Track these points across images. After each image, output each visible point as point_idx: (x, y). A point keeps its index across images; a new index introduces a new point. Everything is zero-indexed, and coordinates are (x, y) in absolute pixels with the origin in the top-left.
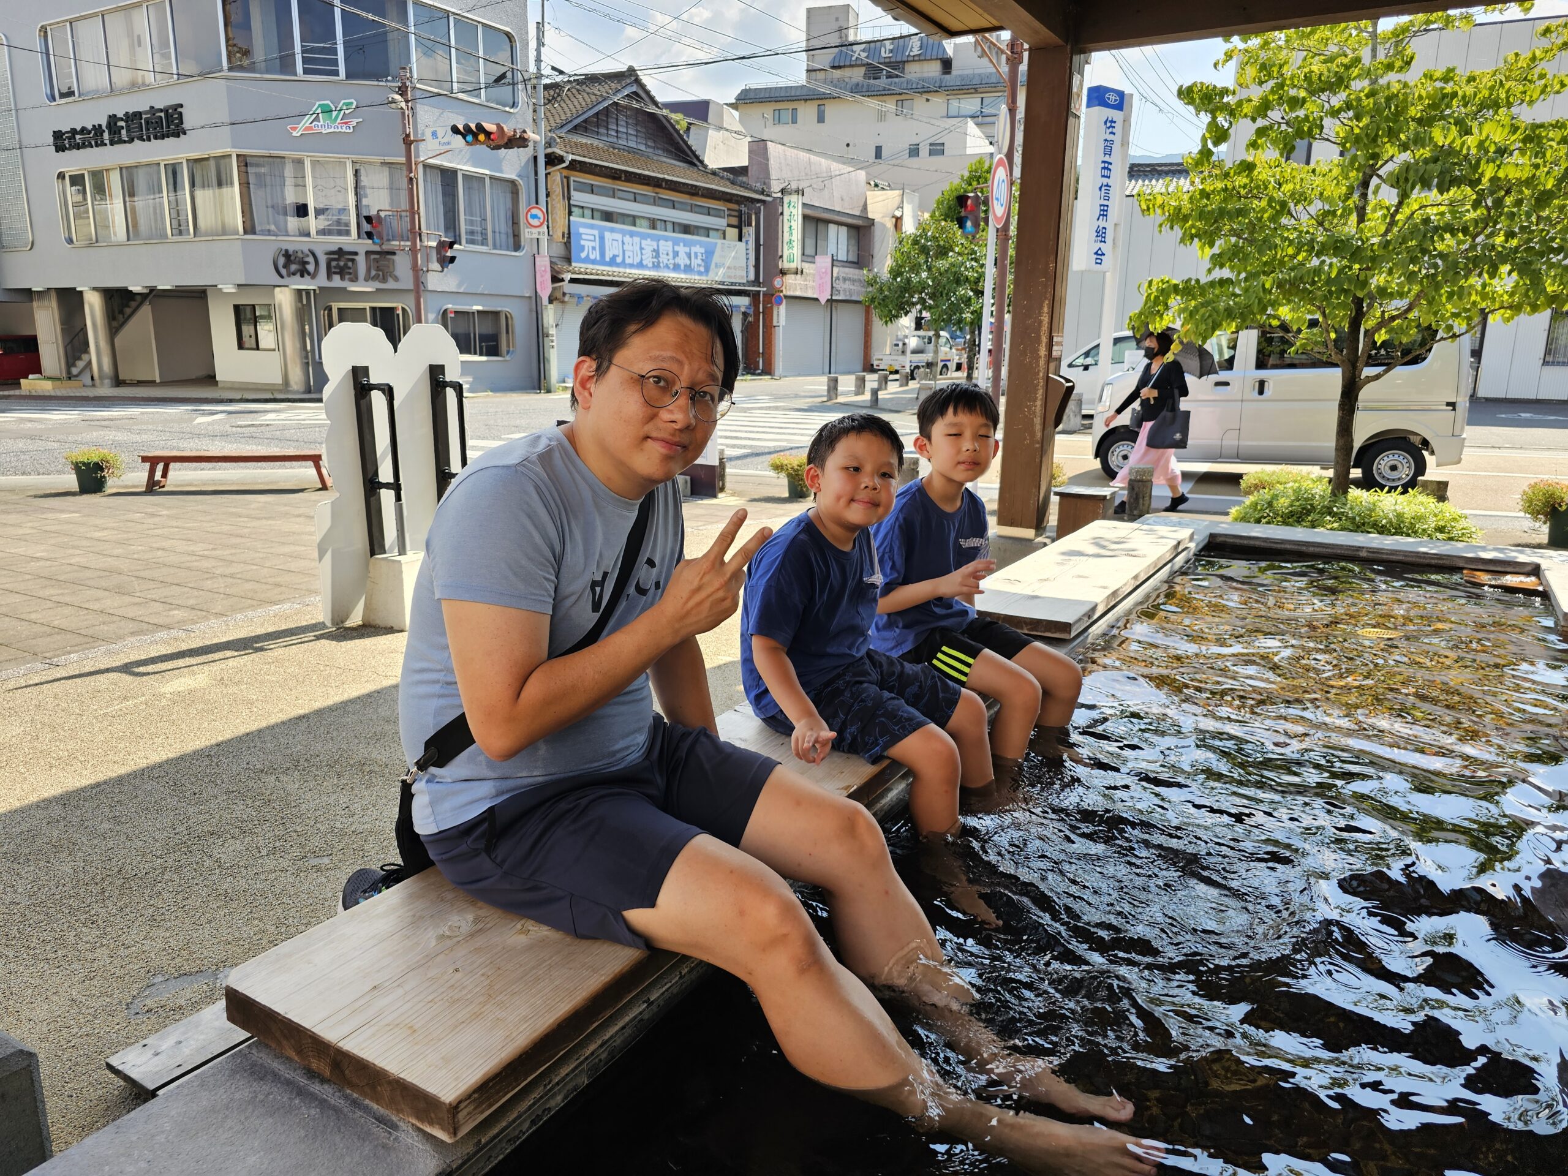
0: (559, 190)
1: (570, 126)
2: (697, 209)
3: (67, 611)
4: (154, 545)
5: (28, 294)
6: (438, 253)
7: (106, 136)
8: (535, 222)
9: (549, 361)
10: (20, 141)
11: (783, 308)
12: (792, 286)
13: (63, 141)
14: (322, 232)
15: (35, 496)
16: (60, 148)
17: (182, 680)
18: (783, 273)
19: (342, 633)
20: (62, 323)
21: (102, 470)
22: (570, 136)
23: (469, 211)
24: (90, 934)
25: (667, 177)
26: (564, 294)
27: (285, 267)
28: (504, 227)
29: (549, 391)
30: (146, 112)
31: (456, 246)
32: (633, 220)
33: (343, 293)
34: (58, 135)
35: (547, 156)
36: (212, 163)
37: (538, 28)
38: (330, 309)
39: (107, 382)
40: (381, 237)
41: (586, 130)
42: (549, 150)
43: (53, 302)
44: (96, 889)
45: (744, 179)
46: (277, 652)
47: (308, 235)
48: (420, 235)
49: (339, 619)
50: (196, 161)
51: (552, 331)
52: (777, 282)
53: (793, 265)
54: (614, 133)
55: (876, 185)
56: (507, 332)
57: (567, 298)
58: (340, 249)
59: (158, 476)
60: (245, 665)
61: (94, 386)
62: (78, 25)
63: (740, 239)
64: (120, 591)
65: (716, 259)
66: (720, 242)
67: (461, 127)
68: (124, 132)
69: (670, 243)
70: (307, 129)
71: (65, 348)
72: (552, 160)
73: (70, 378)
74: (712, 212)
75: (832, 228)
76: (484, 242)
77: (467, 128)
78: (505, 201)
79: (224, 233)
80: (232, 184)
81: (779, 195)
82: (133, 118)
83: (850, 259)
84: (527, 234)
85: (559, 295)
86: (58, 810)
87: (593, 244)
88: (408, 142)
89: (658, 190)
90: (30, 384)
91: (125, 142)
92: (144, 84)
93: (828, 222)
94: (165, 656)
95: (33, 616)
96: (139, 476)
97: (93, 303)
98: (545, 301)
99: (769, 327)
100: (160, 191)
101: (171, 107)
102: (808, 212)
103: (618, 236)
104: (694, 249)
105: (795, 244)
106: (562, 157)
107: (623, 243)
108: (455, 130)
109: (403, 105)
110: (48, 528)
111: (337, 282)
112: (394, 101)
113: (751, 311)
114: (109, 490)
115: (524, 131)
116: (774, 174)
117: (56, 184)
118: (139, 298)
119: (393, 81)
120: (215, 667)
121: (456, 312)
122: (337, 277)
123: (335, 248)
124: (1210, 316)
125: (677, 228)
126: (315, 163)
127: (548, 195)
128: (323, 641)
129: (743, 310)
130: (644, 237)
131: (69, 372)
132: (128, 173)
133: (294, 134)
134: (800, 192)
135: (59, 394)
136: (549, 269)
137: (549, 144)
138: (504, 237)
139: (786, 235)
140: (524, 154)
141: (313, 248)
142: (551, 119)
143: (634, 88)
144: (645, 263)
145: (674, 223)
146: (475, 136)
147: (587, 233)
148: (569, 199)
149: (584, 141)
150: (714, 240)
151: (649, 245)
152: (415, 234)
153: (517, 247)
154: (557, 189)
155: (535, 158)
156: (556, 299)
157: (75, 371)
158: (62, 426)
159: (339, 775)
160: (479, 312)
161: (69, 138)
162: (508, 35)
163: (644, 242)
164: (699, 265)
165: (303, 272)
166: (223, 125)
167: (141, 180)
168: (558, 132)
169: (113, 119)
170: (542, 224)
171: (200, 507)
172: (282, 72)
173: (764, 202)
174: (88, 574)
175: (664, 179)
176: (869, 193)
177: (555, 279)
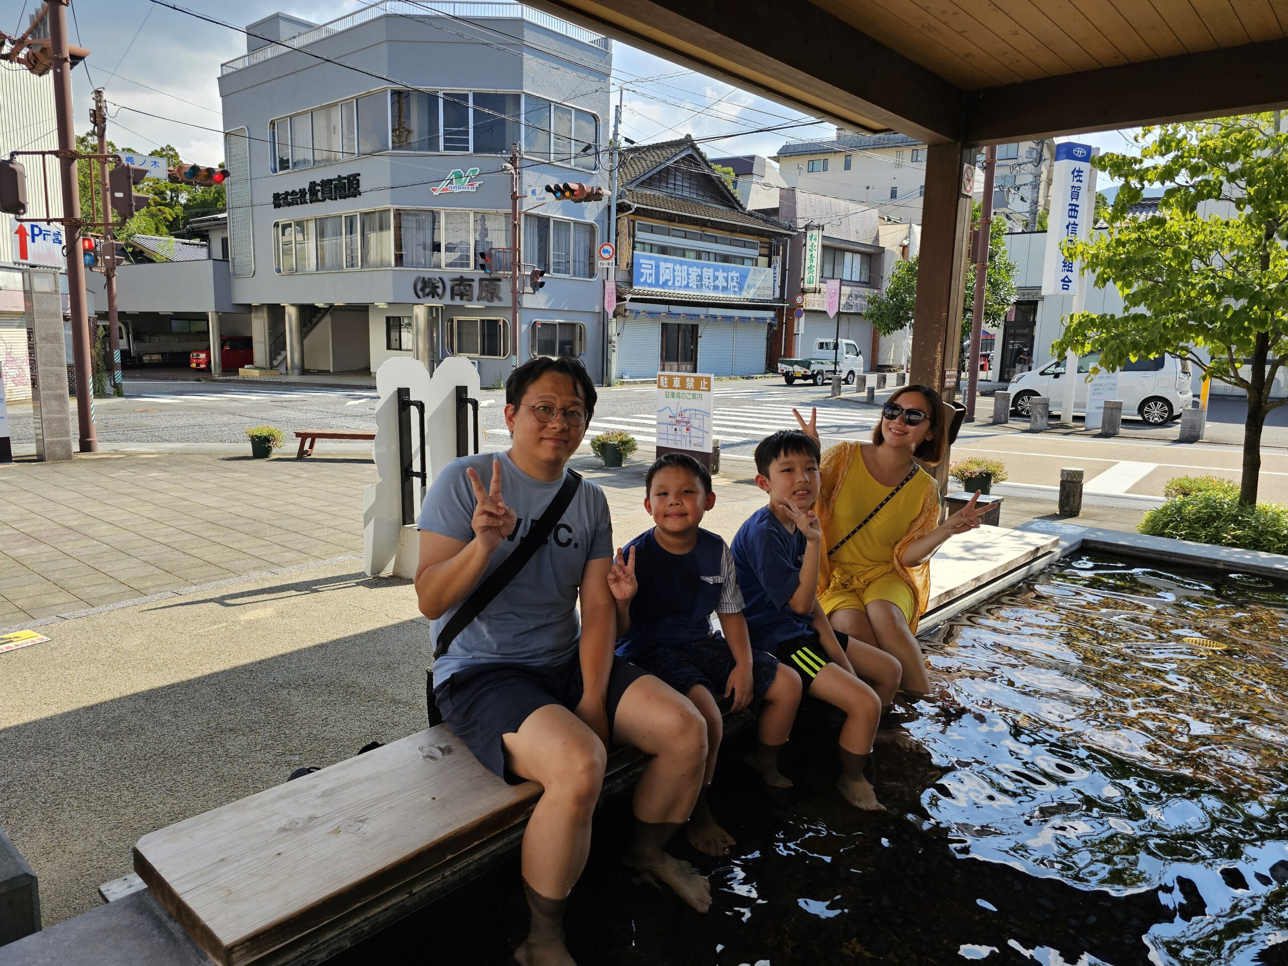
0: (626, 231)
1: (638, 182)
2: (735, 243)
3: (217, 548)
4: (290, 501)
5: (249, 308)
6: (532, 279)
7: (308, 196)
8: (606, 256)
9: (611, 362)
10: (252, 201)
11: (802, 320)
12: (811, 302)
13: (280, 200)
14: (449, 265)
15: (223, 459)
16: (277, 205)
17: (256, 611)
18: (804, 292)
19: (377, 581)
20: (270, 329)
21: (269, 442)
22: (637, 190)
23: (557, 246)
24: (127, 795)
25: (712, 219)
26: (626, 310)
27: (421, 290)
28: (582, 257)
29: (609, 385)
30: (335, 180)
31: (545, 275)
32: (683, 252)
33: (461, 310)
34: (276, 196)
35: (618, 205)
36: (377, 215)
37: (617, 110)
38: (452, 321)
39: (296, 371)
40: (491, 269)
41: (650, 185)
42: (620, 201)
43: (264, 314)
44: (142, 763)
45: (775, 218)
46: (327, 594)
47: (440, 267)
48: (519, 266)
49: (376, 571)
50: (367, 214)
51: (614, 338)
52: (799, 299)
53: (812, 286)
54: (672, 186)
55: (889, 220)
56: (580, 339)
57: (627, 314)
58: (462, 277)
59: (307, 447)
60: (302, 603)
61: (287, 374)
62: (296, 120)
63: (769, 266)
64: (256, 535)
65: (749, 281)
66: (752, 268)
67: (552, 187)
68: (320, 194)
69: (711, 270)
70: (444, 190)
71: (270, 346)
72: (622, 208)
73: (271, 368)
74: (747, 245)
75: (848, 256)
76: (566, 271)
77: (557, 187)
78: (584, 240)
79: (381, 266)
80: (389, 228)
81: (803, 230)
82: (326, 183)
83: (863, 280)
84: (600, 264)
85: (621, 310)
86: (142, 702)
87: (650, 271)
88: (514, 197)
89: (704, 229)
90: (247, 372)
91: (320, 201)
92: (335, 160)
93: (844, 250)
94: (251, 592)
95: (194, 552)
96: (293, 447)
97: (291, 313)
98: (611, 316)
99: (791, 335)
100: (341, 234)
101: (351, 175)
102: (827, 243)
103: (671, 265)
104: (730, 274)
105: (815, 269)
106: (630, 206)
107: (674, 270)
108: (548, 189)
109: (513, 171)
110: (224, 484)
111: (457, 301)
112: (505, 169)
113: (776, 323)
114: (273, 456)
115: (600, 189)
116: (799, 214)
117: (273, 230)
118: (323, 311)
119: (506, 154)
120: (281, 603)
121: (543, 324)
122: (457, 298)
123: (457, 276)
124: (1118, 348)
125: (718, 258)
126: (447, 215)
127: (617, 235)
128: (361, 587)
129: (768, 321)
130: (690, 265)
131: (271, 363)
132: (321, 222)
133: (435, 193)
134: (820, 227)
135: (263, 380)
136: (614, 291)
137: (620, 196)
138: (582, 265)
139: (808, 262)
140: (601, 205)
141: (442, 276)
142: (624, 177)
143: (690, 152)
144: (690, 285)
145: (715, 254)
146: (563, 192)
147: (646, 263)
148: (634, 237)
149: (648, 193)
150: (748, 266)
151: (694, 272)
152: (515, 265)
153: (592, 274)
154: (624, 230)
155: (609, 207)
156: (619, 314)
157: (275, 363)
158: (257, 405)
159: (330, 693)
160: (560, 324)
161: (284, 199)
162: (595, 117)
163: (690, 269)
164: (734, 287)
165: (434, 294)
166: (386, 188)
167: (329, 227)
168: (628, 187)
169: (313, 184)
170: (611, 257)
171: (329, 472)
172: (430, 150)
173: (790, 236)
174: (240, 521)
175: (709, 220)
176: (880, 227)
177: (620, 299)
